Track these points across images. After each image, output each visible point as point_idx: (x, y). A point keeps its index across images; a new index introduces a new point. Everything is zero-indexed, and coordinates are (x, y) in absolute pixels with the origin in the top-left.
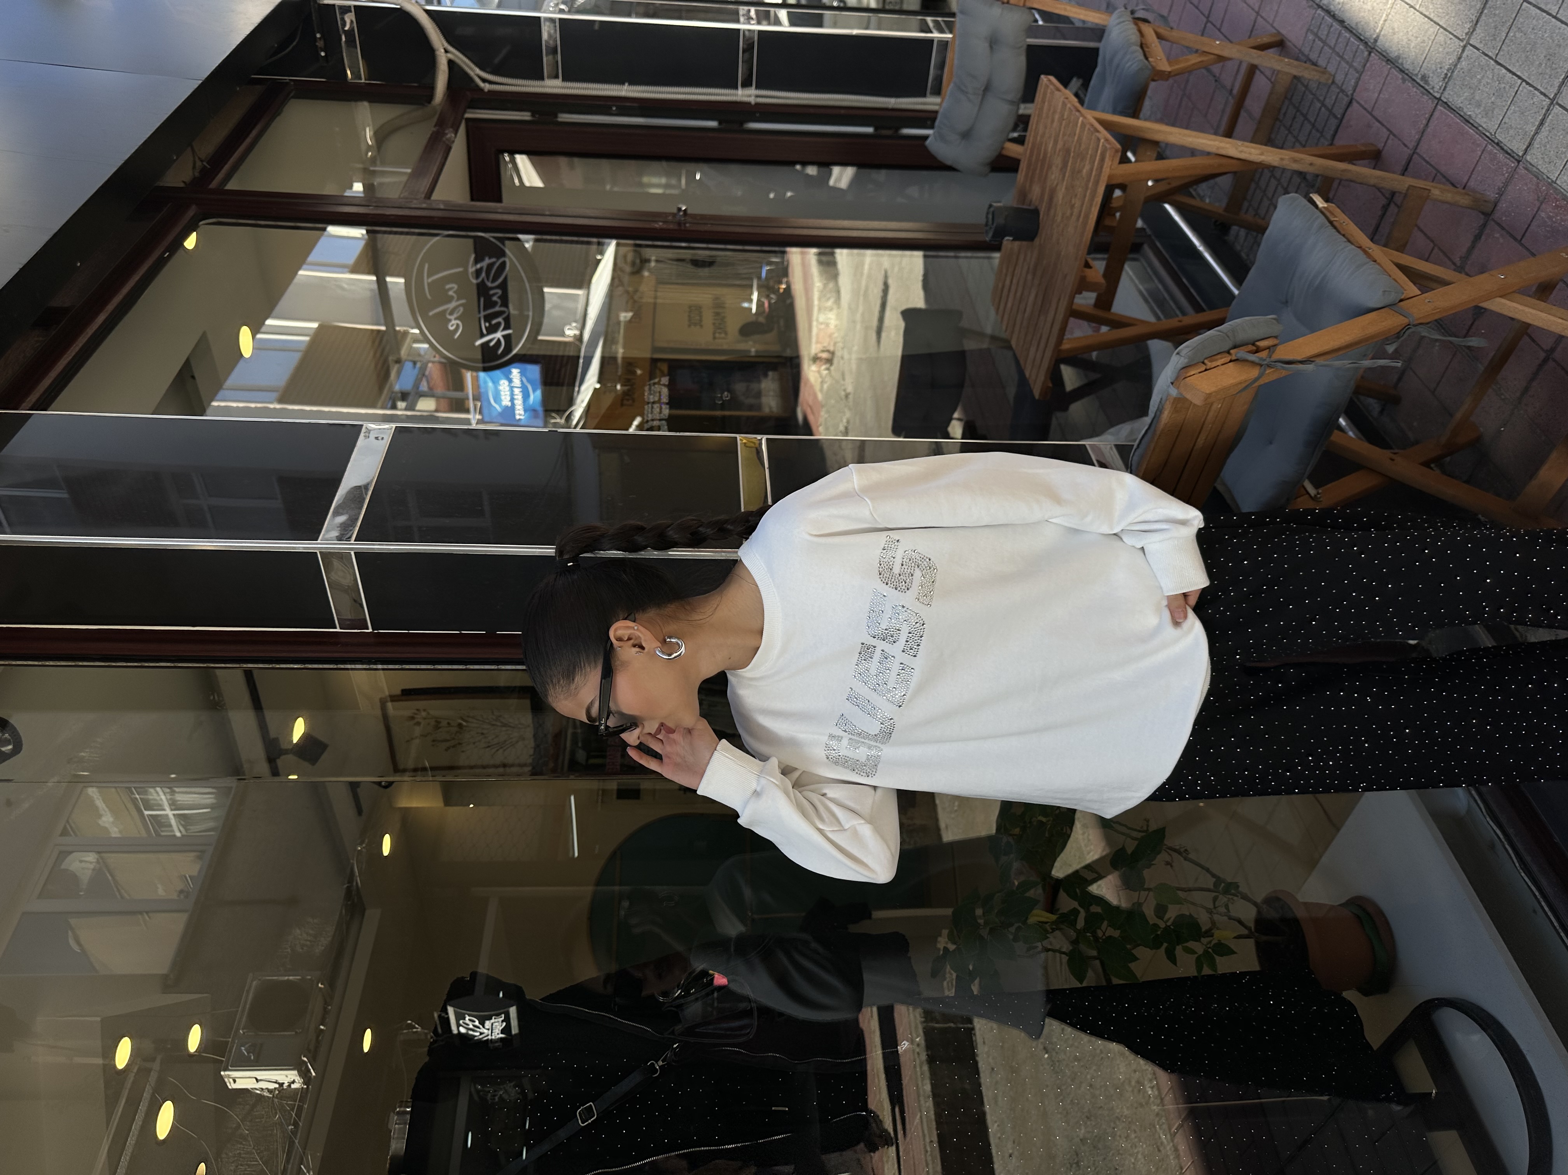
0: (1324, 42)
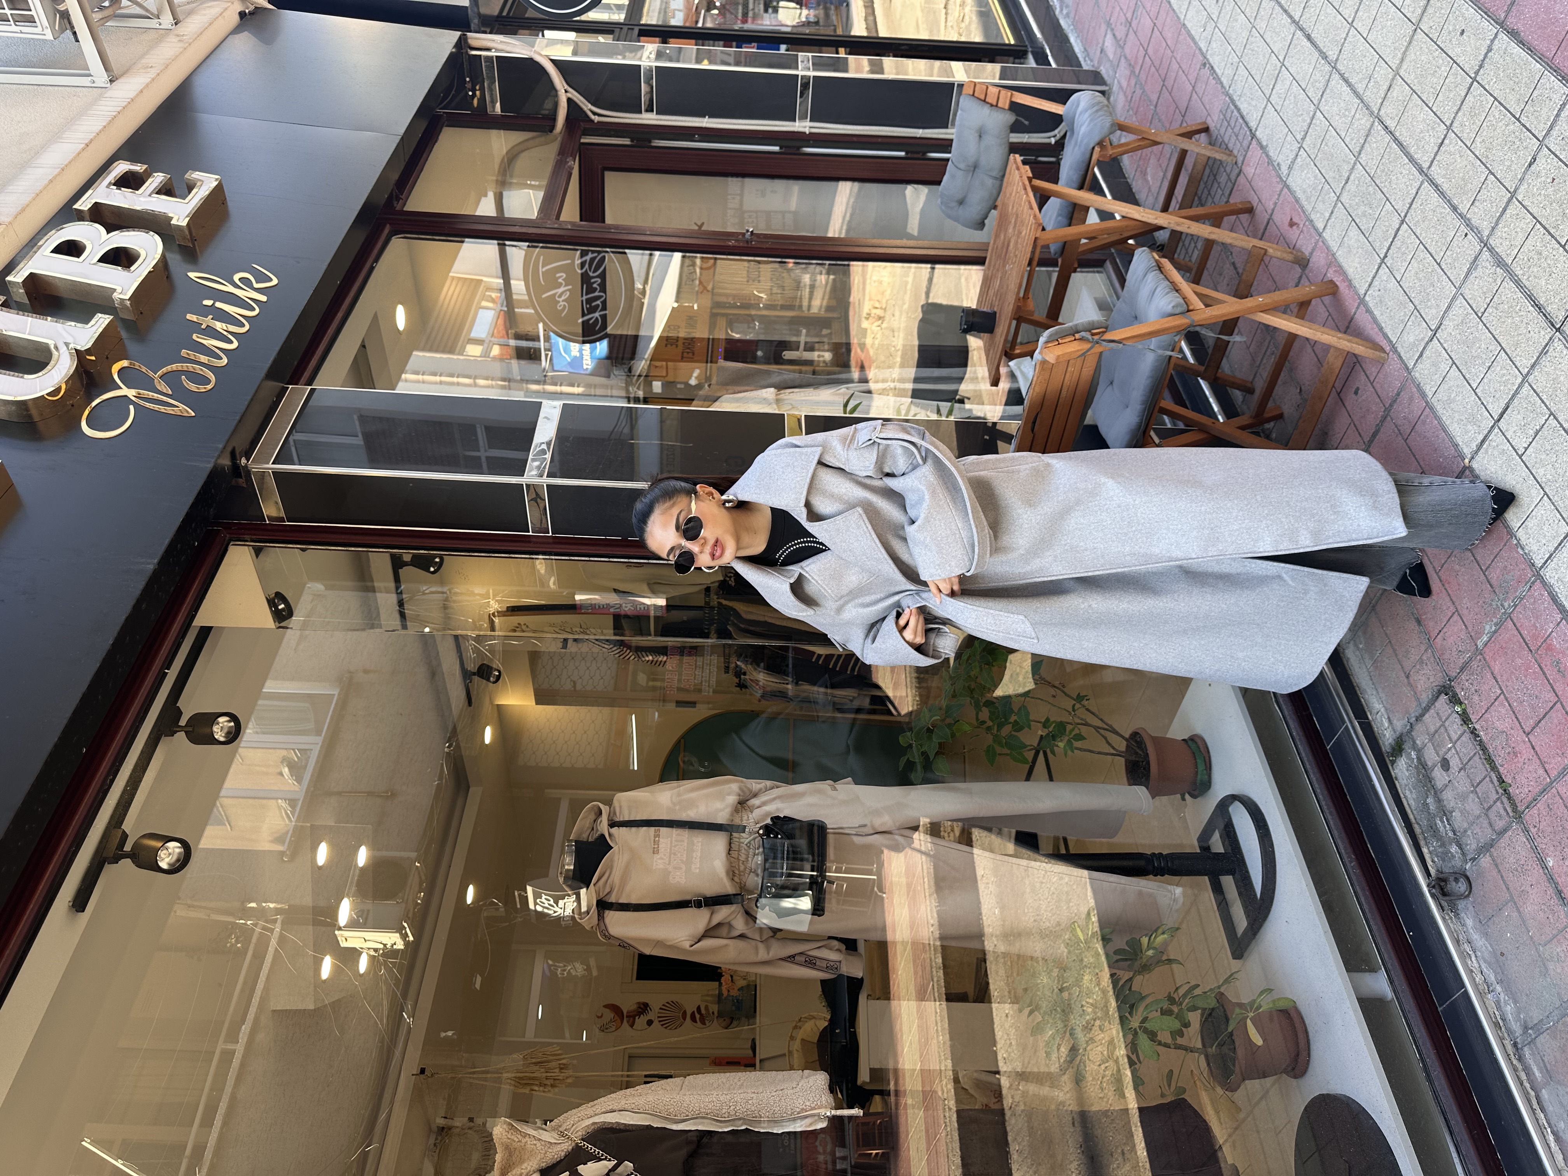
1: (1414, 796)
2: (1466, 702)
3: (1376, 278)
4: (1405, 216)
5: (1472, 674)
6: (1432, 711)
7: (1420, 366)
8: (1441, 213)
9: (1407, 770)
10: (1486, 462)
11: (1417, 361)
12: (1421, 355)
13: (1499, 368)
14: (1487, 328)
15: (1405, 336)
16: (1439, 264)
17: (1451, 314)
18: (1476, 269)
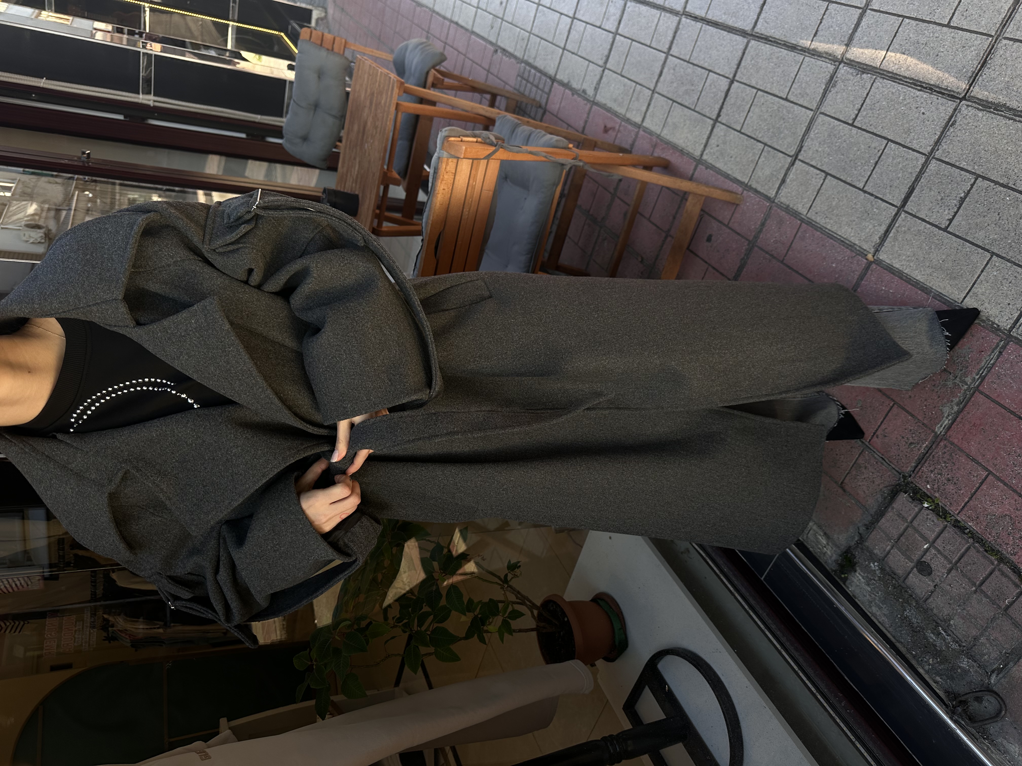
0: (527, 81)
1: (885, 611)
2: (937, 495)
3: (712, 137)
4: (735, 76)
5: (938, 463)
6: (890, 514)
7: (783, 192)
8: (778, 58)
9: (868, 585)
10: (897, 249)
11: (779, 188)
12: (783, 181)
13: (890, 160)
14: (864, 130)
15: (759, 172)
16: (786, 99)
17: (812, 134)
18: (834, 86)
